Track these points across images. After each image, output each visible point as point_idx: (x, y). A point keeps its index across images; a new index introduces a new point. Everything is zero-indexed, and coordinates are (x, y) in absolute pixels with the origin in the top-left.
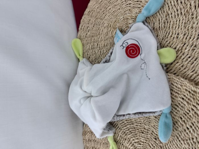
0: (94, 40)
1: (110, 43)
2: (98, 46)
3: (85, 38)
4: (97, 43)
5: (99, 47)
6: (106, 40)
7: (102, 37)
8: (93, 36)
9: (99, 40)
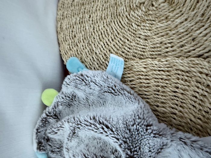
0: (85, 9)
1: (112, 13)
2: (91, 19)
3: (71, 7)
4: (89, 14)
5: (92, 21)
6: (105, 9)
7: (98, 5)
8: (83, 4)
9: (92, 10)
